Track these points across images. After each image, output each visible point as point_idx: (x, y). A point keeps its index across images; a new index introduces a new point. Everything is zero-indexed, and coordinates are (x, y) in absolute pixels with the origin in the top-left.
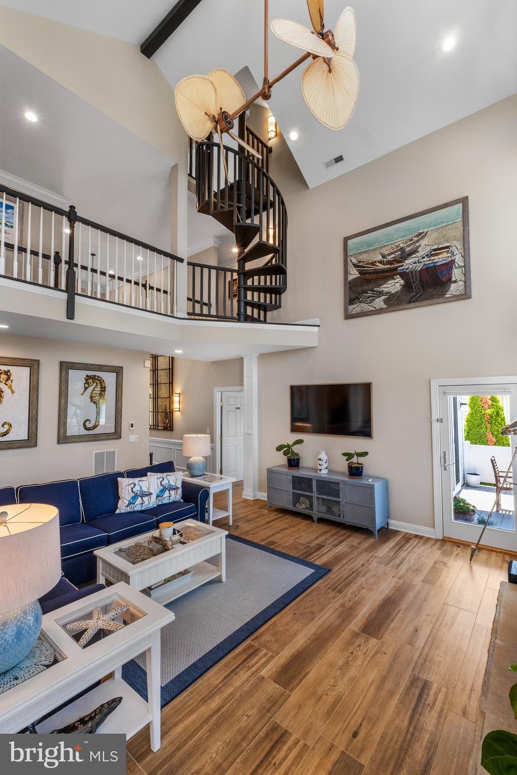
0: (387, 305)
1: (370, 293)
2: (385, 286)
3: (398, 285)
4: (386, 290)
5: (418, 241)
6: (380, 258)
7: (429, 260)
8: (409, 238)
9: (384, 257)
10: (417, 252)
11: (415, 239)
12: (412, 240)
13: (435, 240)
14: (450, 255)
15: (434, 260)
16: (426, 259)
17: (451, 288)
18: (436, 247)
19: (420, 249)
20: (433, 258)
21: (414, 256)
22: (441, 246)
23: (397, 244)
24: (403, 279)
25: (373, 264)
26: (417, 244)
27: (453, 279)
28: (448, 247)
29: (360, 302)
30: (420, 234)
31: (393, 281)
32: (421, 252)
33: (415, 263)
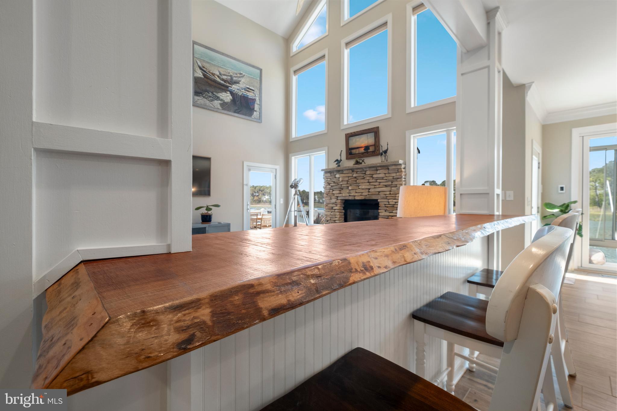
0: (222, 108)
1: (210, 94)
2: (221, 94)
3: (228, 98)
4: (221, 97)
5: (240, 77)
6: (218, 74)
7: (245, 92)
8: (235, 72)
9: (220, 74)
10: (240, 84)
11: (239, 75)
12: (236, 74)
13: (248, 83)
14: (254, 95)
15: (247, 93)
16: (243, 90)
17: (254, 114)
18: (248, 87)
19: (240, 83)
20: (247, 92)
21: (237, 85)
22: (250, 88)
23: (229, 71)
24: (231, 96)
25: (213, 74)
26: (239, 79)
27: (255, 109)
28: (253, 90)
29: (204, 97)
30: (241, 74)
31: (225, 94)
32: (241, 85)
33: (238, 89)
